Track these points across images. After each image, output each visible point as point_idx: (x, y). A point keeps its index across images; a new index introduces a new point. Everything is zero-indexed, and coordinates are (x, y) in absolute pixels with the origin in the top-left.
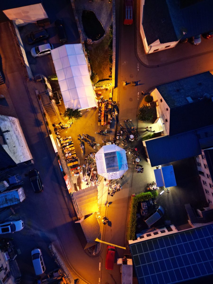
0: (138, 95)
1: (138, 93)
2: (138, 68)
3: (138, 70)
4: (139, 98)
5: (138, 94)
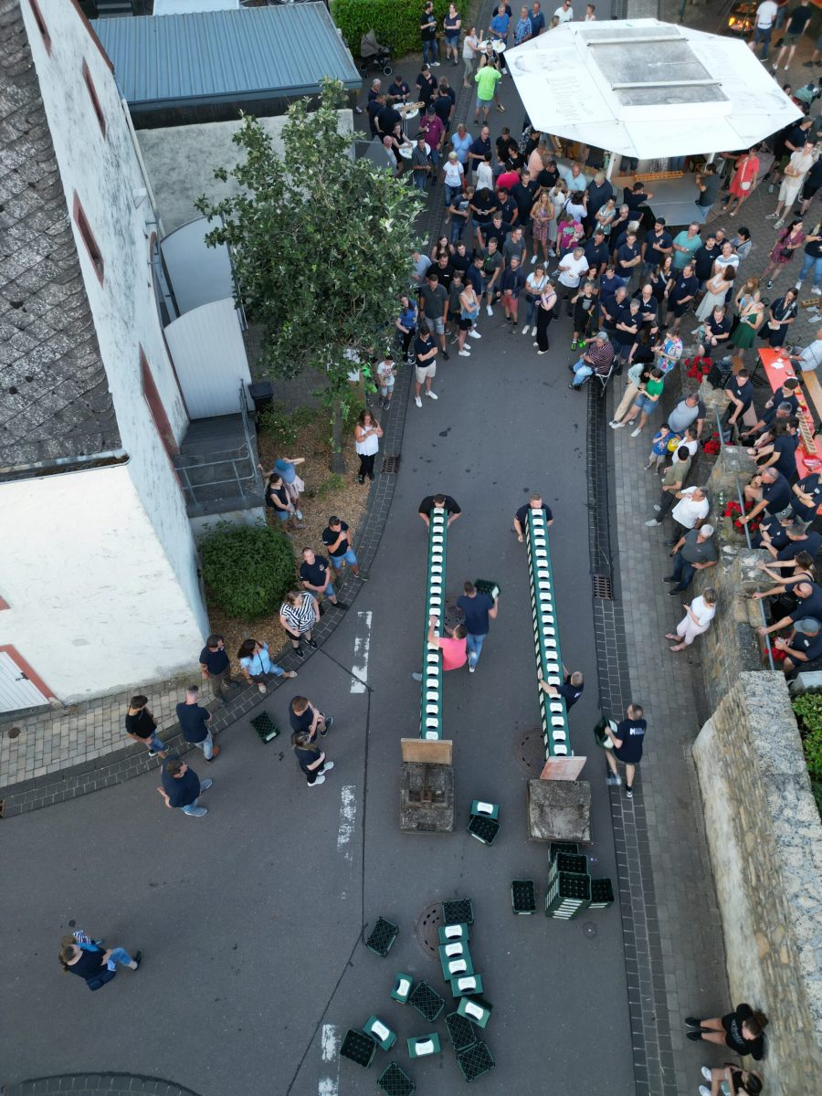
0: (360, 665)
4: (362, 631)
5: (362, 674)
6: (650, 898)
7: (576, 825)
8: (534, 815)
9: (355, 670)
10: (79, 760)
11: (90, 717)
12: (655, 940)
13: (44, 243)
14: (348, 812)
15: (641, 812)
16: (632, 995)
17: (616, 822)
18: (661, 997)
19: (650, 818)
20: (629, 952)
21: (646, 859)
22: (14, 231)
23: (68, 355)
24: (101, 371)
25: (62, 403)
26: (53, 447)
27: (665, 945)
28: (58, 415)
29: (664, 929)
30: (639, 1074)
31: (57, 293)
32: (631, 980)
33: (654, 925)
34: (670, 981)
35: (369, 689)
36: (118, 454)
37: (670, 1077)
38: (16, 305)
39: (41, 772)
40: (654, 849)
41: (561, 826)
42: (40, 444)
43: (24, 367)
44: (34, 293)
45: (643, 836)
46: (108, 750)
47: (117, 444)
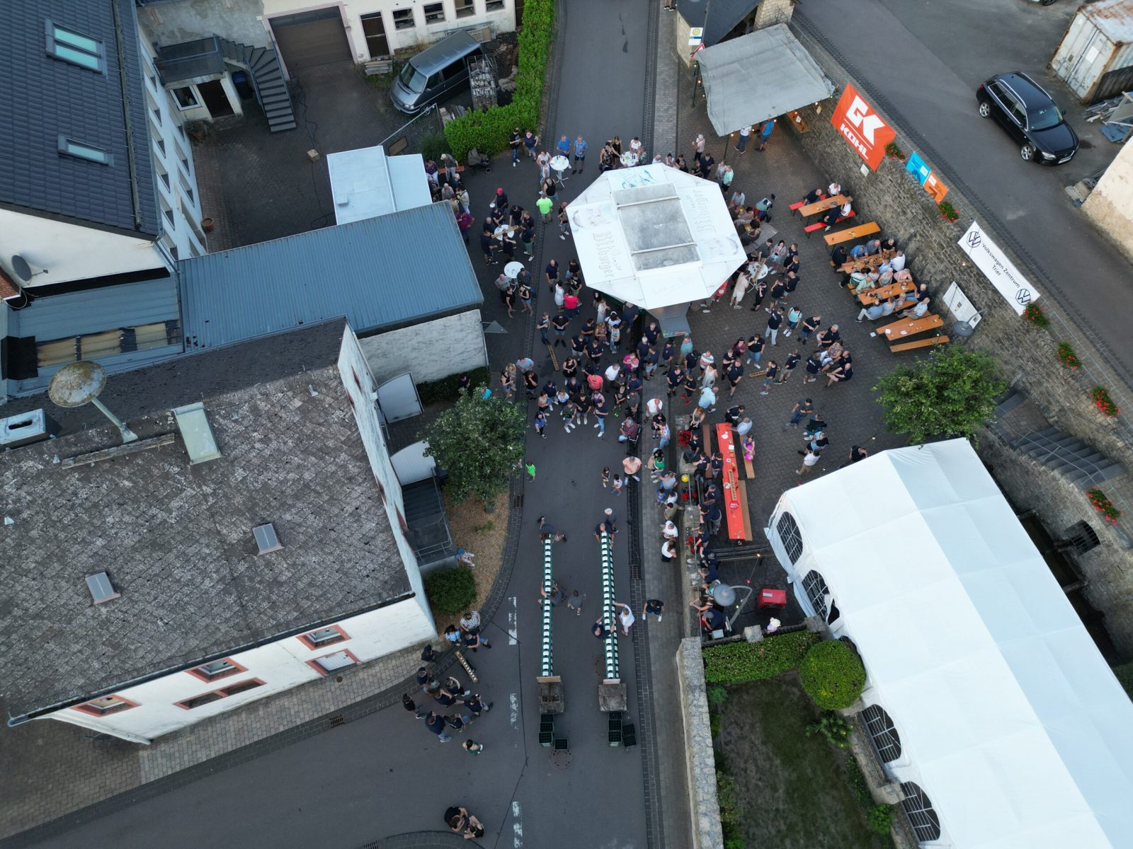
0: (513, 629)
1: (513, 642)
2: (517, 828)
3: (516, 810)
4: (512, 609)
5: (514, 634)
6: (654, 733)
7: (620, 703)
8: (601, 701)
9: (510, 632)
10: (377, 692)
11: (377, 668)
12: (656, 751)
13: (376, 519)
14: (514, 707)
15: (651, 693)
16: (645, 776)
17: (640, 699)
18: (658, 775)
19: (656, 695)
20: (644, 757)
21: (653, 714)
22: (363, 516)
23: (388, 559)
24: (401, 563)
25: (387, 577)
26: (385, 595)
27: (660, 753)
28: (386, 582)
29: (660, 745)
30: (648, 807)
31: (382, 536)
32: (645, 769)
33: (655, 744)
34: (662, 768)
35: (518, 642)
36: (410, 593)
37: (660, 806)
38: (366, 544)
39: (359, 699)
40: (657, 710)
41: (614, 705)
42: (380, 595)
43: (371, 566)
44: (373, 538)
45: (652, 705)
46: (390, 685)
47: (409, 589)
